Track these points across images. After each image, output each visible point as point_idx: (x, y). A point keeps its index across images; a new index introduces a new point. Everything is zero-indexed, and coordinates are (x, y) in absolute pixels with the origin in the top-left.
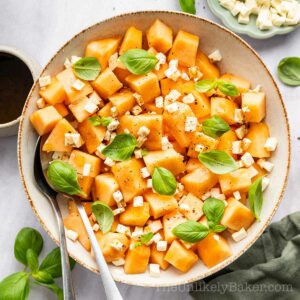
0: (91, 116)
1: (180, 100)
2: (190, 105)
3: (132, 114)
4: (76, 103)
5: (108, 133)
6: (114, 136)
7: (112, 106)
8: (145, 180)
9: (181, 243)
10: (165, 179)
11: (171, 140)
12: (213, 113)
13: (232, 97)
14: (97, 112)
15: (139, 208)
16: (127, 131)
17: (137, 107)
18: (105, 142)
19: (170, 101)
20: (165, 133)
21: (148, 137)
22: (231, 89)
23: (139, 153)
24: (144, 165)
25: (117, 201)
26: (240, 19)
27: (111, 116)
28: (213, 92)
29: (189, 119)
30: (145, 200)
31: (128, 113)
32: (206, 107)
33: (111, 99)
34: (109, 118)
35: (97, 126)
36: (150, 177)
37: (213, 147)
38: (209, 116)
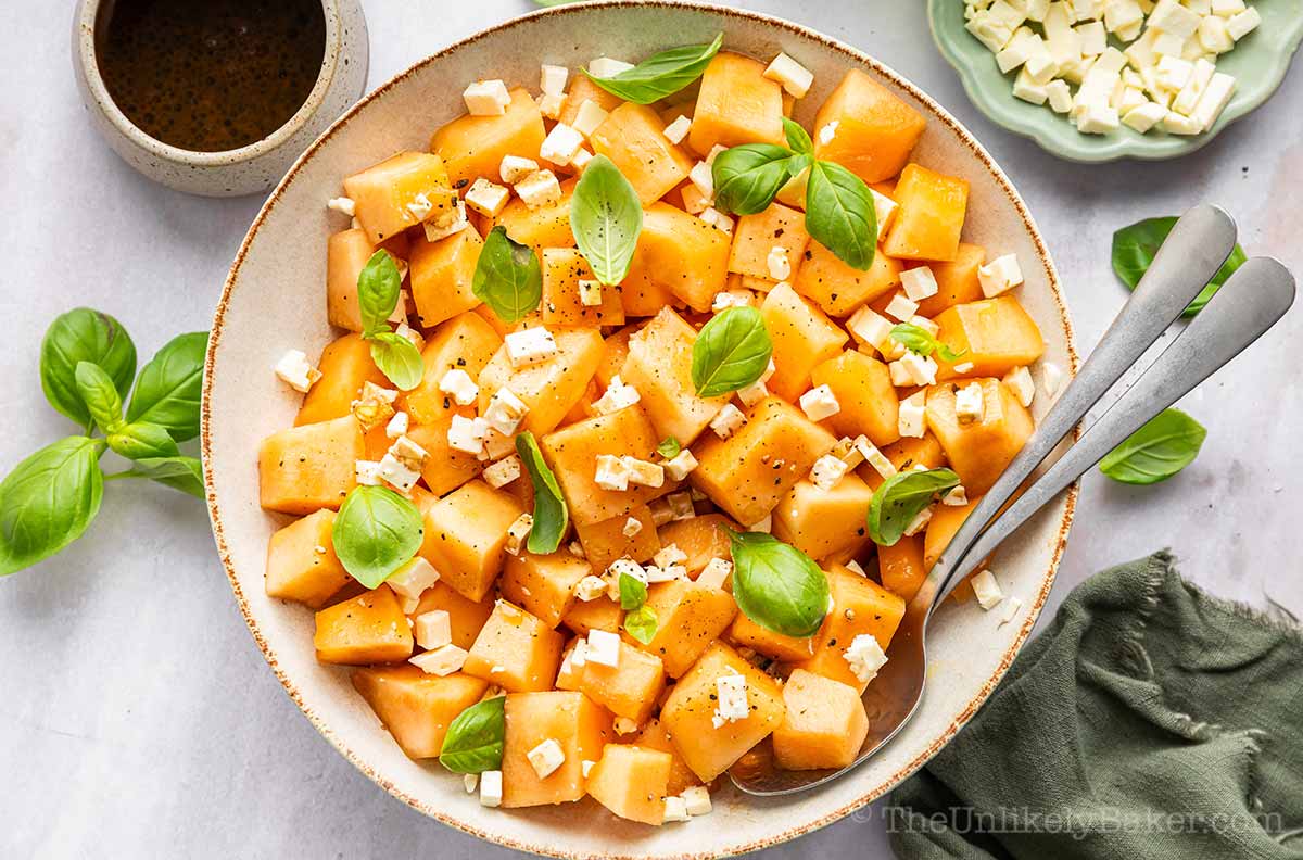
1: (472, 411)
2: (475, 377)
8: (748, 410)
9: (887, 234)
11: (598, 388)
15: (839, 394)
20: (589, 414)
24: (707, 433)
26: (1022, 84)
28: (404, 330)
30: (808, 386)
32: (459, 329)
36: (735, 400)
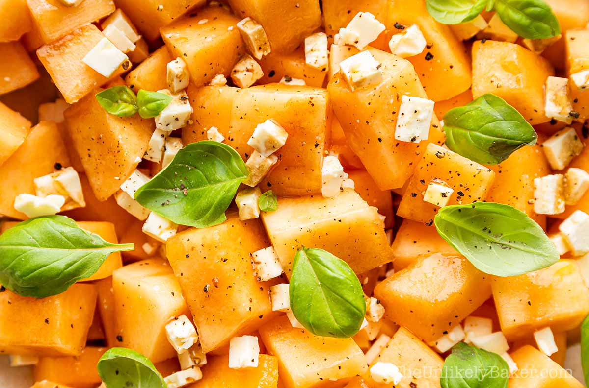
0: (105, 85)
1: (381, 44)
2: (411, 59)
3: (231, 82)
4: (58, 44)
5: (157, 138)
6: (174, 149)
7: (172, 56)
8: (268, 286)
10: (330, 285)
11: (352, 166)
12: (480, 88)
13: (536, 43)
14: (124, 76)
15: (244, 373)
16: (215, 136)
17: (249, 63)
18: (146, 166)
19: (351, 48)
20: (331, 144)
21: (279, 153)
22: (536, 18)
23: (249, 204)
24: (265, 241)
25: (179, 349)
27: (168, 86)
28: (480, 24)
29: (409, 103)
30: (264, 349)
31: (220, 79)
32: (459, 68)
33: (169, 36)
34: (162, 94)
35: (125, 118)
36: (283, 279)
37: (479, 192)
38: (468, 96)
